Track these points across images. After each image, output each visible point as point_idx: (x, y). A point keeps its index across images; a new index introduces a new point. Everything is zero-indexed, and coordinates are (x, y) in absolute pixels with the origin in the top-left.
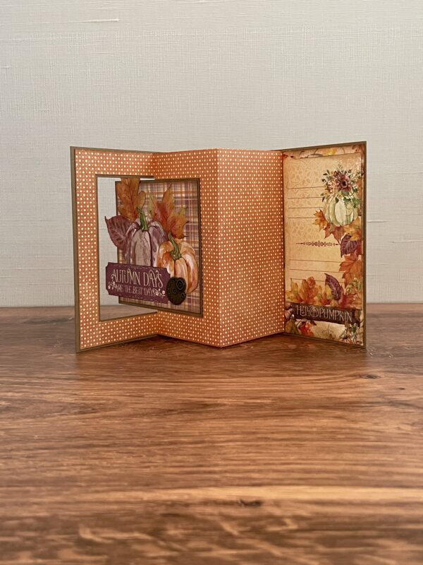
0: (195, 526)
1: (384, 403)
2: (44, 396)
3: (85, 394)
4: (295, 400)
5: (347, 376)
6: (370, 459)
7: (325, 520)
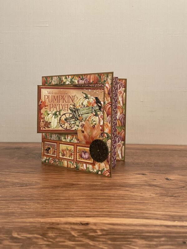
0: (60, 232)
1: (147, 185)
2: (7, 179)
3: (24, 179)
4: (110, 183)
5: (133, 174)
6: (137, 207)
7: (114, 231)
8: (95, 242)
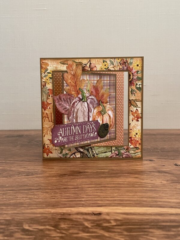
0: (73, 223)
1: (156, 171)
2: (12, 168)
4: (118, 170)
6: (148, 195)
7: (128, 221)
8: (110, 234)
